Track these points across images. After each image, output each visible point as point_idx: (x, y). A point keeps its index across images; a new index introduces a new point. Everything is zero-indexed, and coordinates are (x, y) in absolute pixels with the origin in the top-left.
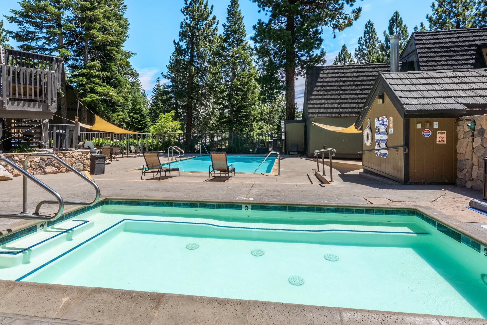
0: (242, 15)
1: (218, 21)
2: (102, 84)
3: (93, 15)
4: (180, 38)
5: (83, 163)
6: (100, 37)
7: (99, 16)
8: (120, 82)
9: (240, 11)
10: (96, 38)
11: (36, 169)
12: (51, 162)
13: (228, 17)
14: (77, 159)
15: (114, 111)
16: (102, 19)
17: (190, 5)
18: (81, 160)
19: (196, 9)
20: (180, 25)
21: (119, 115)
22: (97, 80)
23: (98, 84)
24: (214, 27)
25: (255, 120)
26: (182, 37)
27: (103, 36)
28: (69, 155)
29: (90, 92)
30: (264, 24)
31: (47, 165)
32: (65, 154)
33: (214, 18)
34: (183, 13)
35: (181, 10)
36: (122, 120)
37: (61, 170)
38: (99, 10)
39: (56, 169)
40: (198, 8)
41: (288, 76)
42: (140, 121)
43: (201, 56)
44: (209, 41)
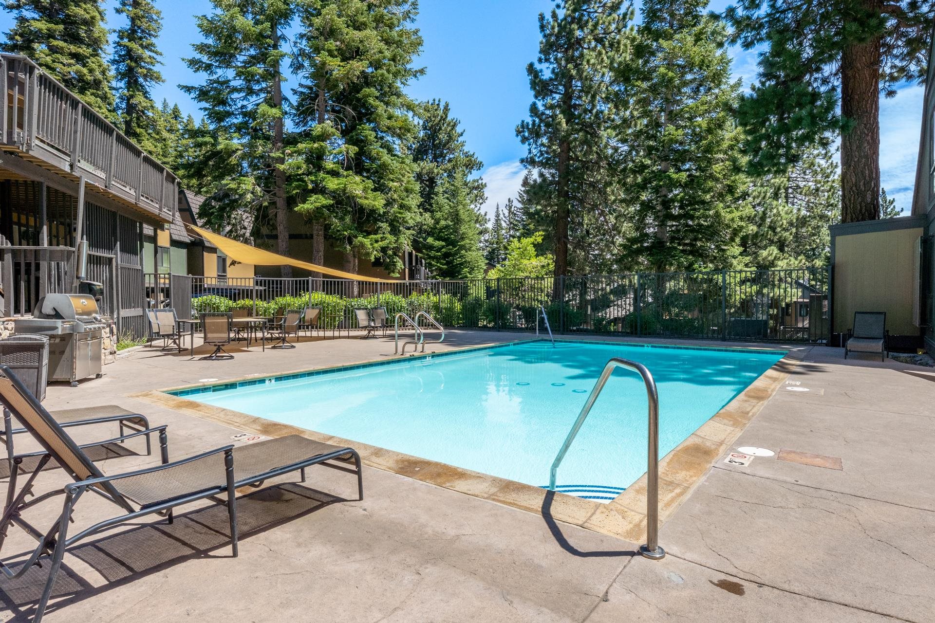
2: (344, 172)
4: (541, 55)
6: (338, 67)
8: (384, 166)
15: (369, 231)
20: (538, 24)
22: (331, 166)
23: (333, 173)
25: (738, 240)
26: (545, 54)
27: (341, 64)
36: (389, 251)
41: (852, 80)
42: (446, 255)
43: (587, 90)
44: (611, 45)
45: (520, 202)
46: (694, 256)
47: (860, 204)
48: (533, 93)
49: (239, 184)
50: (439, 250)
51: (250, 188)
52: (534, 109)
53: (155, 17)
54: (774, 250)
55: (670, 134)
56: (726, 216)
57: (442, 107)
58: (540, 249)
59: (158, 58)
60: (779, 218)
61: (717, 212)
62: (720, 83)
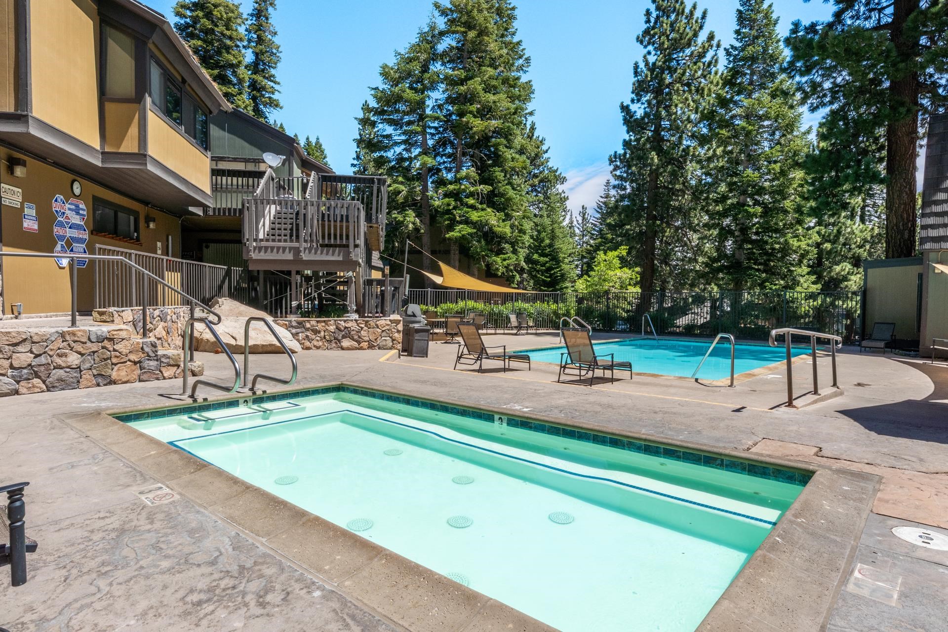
0: (774, 16)
1: (719, 41)
2: (480, 206)
3: (469, 89)
4: (634, 96)
5: (391, 337)
6: (478, 125)
7: (476, 89)
8: (509, 200)
9: (770, 6)
10: (471, 129)
11: (331, 341)
12: (350, 333)
13: (738, 28)
14: (383, 331)
15: (500, 252)
16: (482, 93)
17: (656, 23)
18: (388, 332)
19: (669, 29)
20: (632, 71)
21: (505, 260)
22: (471, 201)
23: (473, 207)
24: (708, 58)
25: (805, 262)
26: (637, 95)
27: (482, 123)
28: (372, 323)
29: (460, 223)
30: (818, 28)
31: (344, 337)
32: (367, 322)
33: (711, 37)
34: (641, 42)
35: (638, 38)
36: (512, 268)
37: (361, 345)
38: (476, 79)
39: (355, 344)
40: (672, 25)
41: (895, 145)
42: (549, 269)
43: (675, 128)
44: (697, 91)
45: (598, 212)
46: (767, 273)
47: (900, 240)
48: (625, 128)
49: (404, 217)
50: (543, 265)
51: (412, 219)
52: (626, 144)
53: (274, 51)
54: (847, 266)
55: (748, 176)
56: (794, 243)
57: (528, 127)
58: (624, 263)
59: (276, 87)
60: (854, 236)
61: (786, 240)
62: (792, 131)
